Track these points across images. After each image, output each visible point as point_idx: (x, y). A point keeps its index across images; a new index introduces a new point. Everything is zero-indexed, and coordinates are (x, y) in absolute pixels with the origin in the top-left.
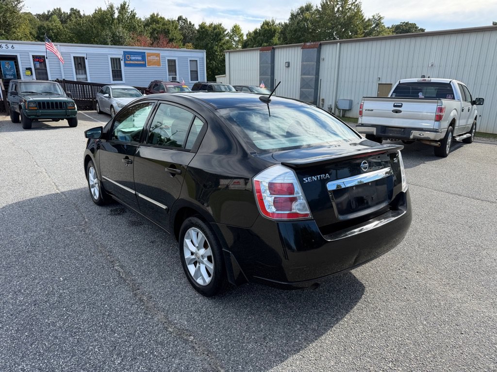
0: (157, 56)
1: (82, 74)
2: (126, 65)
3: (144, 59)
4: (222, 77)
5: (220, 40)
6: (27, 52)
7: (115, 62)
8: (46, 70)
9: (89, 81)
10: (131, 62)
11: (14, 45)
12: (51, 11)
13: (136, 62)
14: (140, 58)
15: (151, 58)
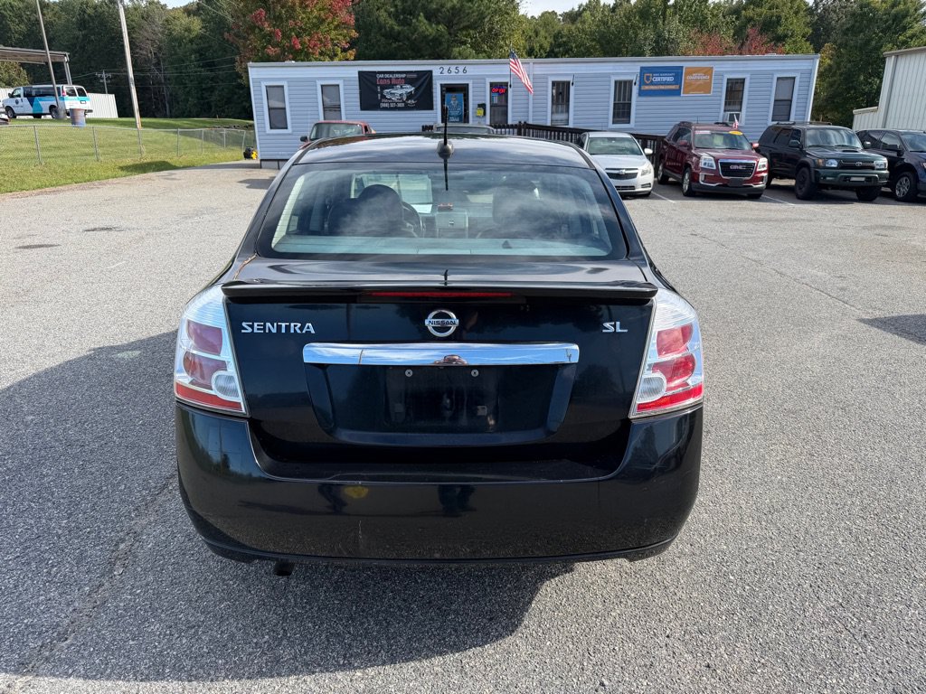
0: (705, 74)
1: (562, 112)
2: (641, 93)
3: (678, 80)
4: (867, 111)
5: (904, 29)
6: (483, 78)
7: (623, 88)
8: (507, 106)
9: (571, 125)
10: (652, 87)
11: (468, 68)
12: (584, 4)
13: (662, 87)
14: (670, 79)
15: (695, 76)
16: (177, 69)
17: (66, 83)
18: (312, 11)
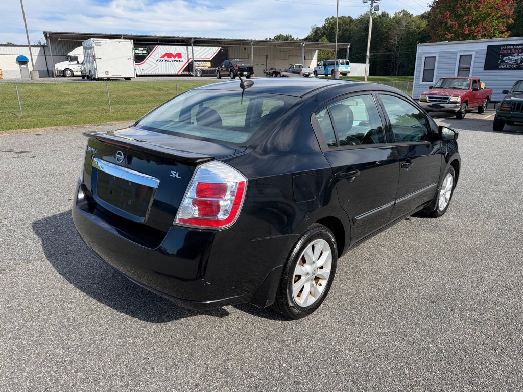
16: (407, 49)
17: (346, 59)
18: (483, 9)
